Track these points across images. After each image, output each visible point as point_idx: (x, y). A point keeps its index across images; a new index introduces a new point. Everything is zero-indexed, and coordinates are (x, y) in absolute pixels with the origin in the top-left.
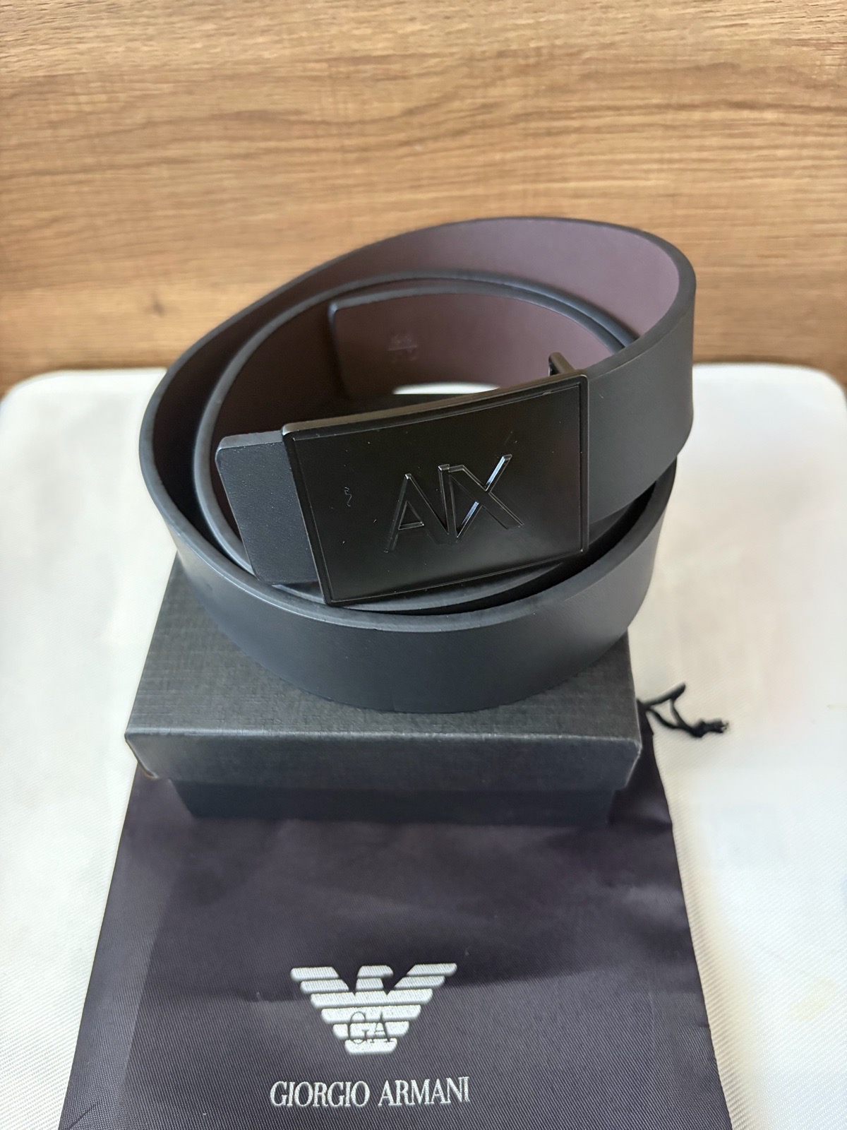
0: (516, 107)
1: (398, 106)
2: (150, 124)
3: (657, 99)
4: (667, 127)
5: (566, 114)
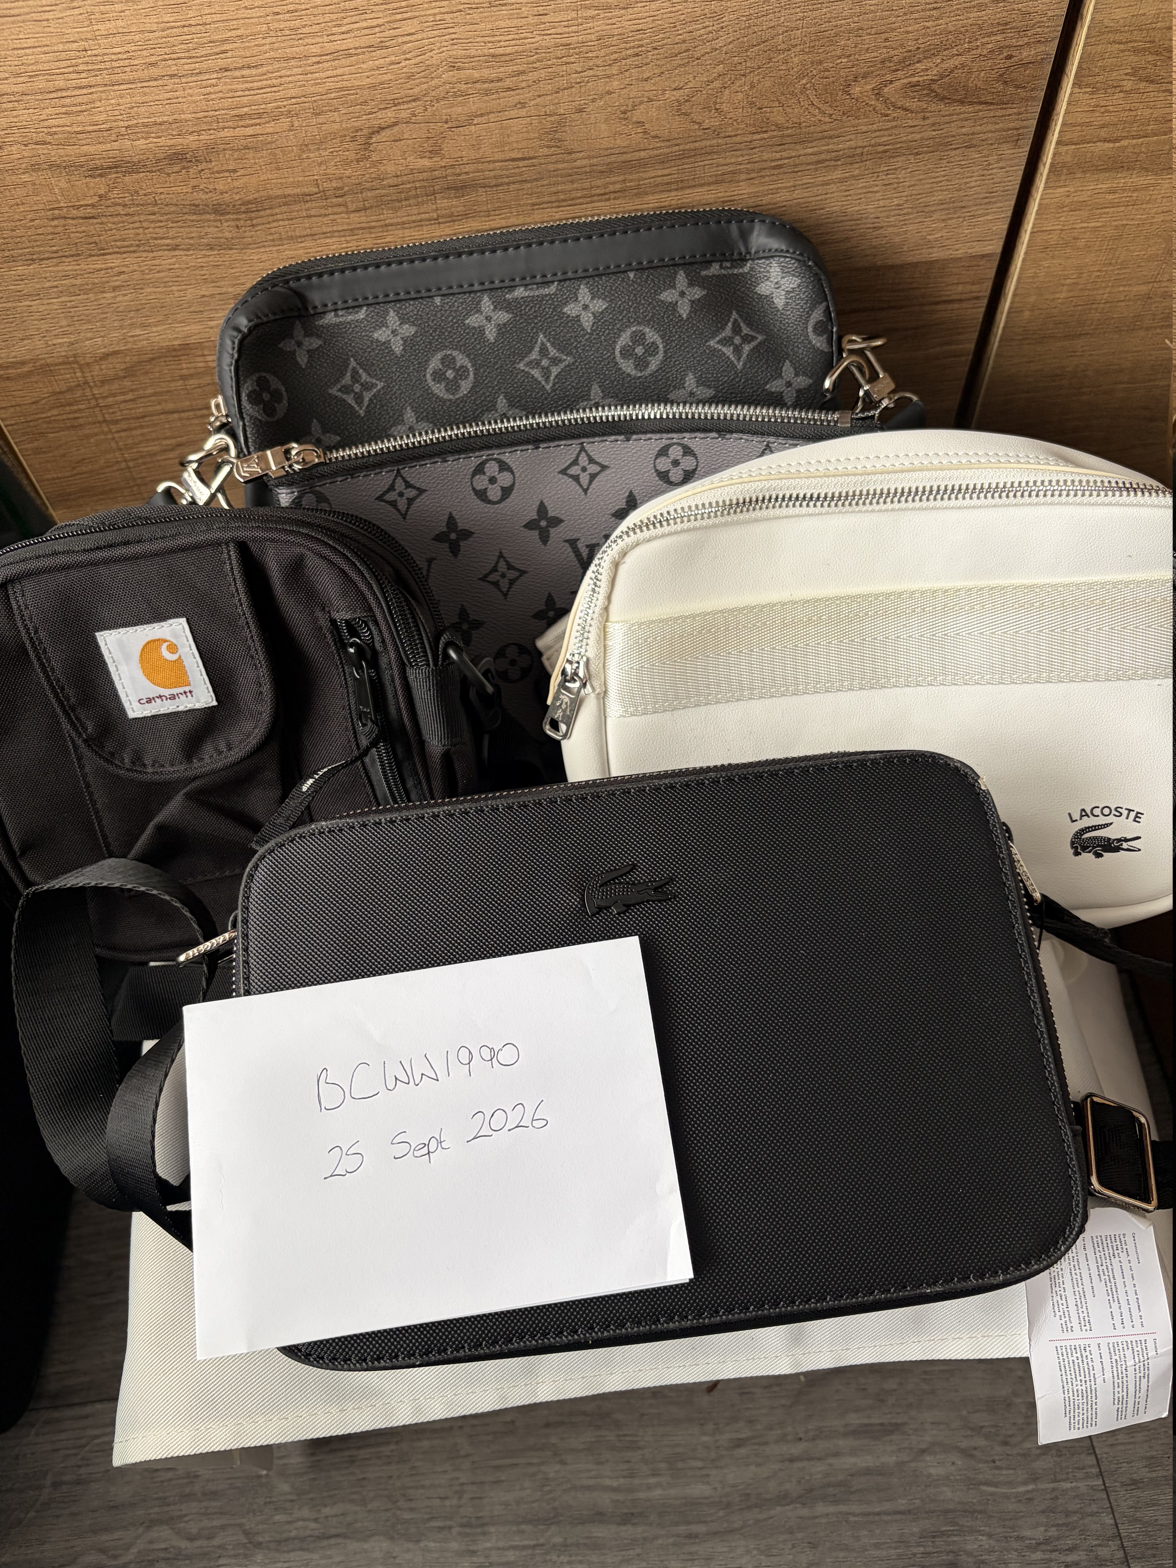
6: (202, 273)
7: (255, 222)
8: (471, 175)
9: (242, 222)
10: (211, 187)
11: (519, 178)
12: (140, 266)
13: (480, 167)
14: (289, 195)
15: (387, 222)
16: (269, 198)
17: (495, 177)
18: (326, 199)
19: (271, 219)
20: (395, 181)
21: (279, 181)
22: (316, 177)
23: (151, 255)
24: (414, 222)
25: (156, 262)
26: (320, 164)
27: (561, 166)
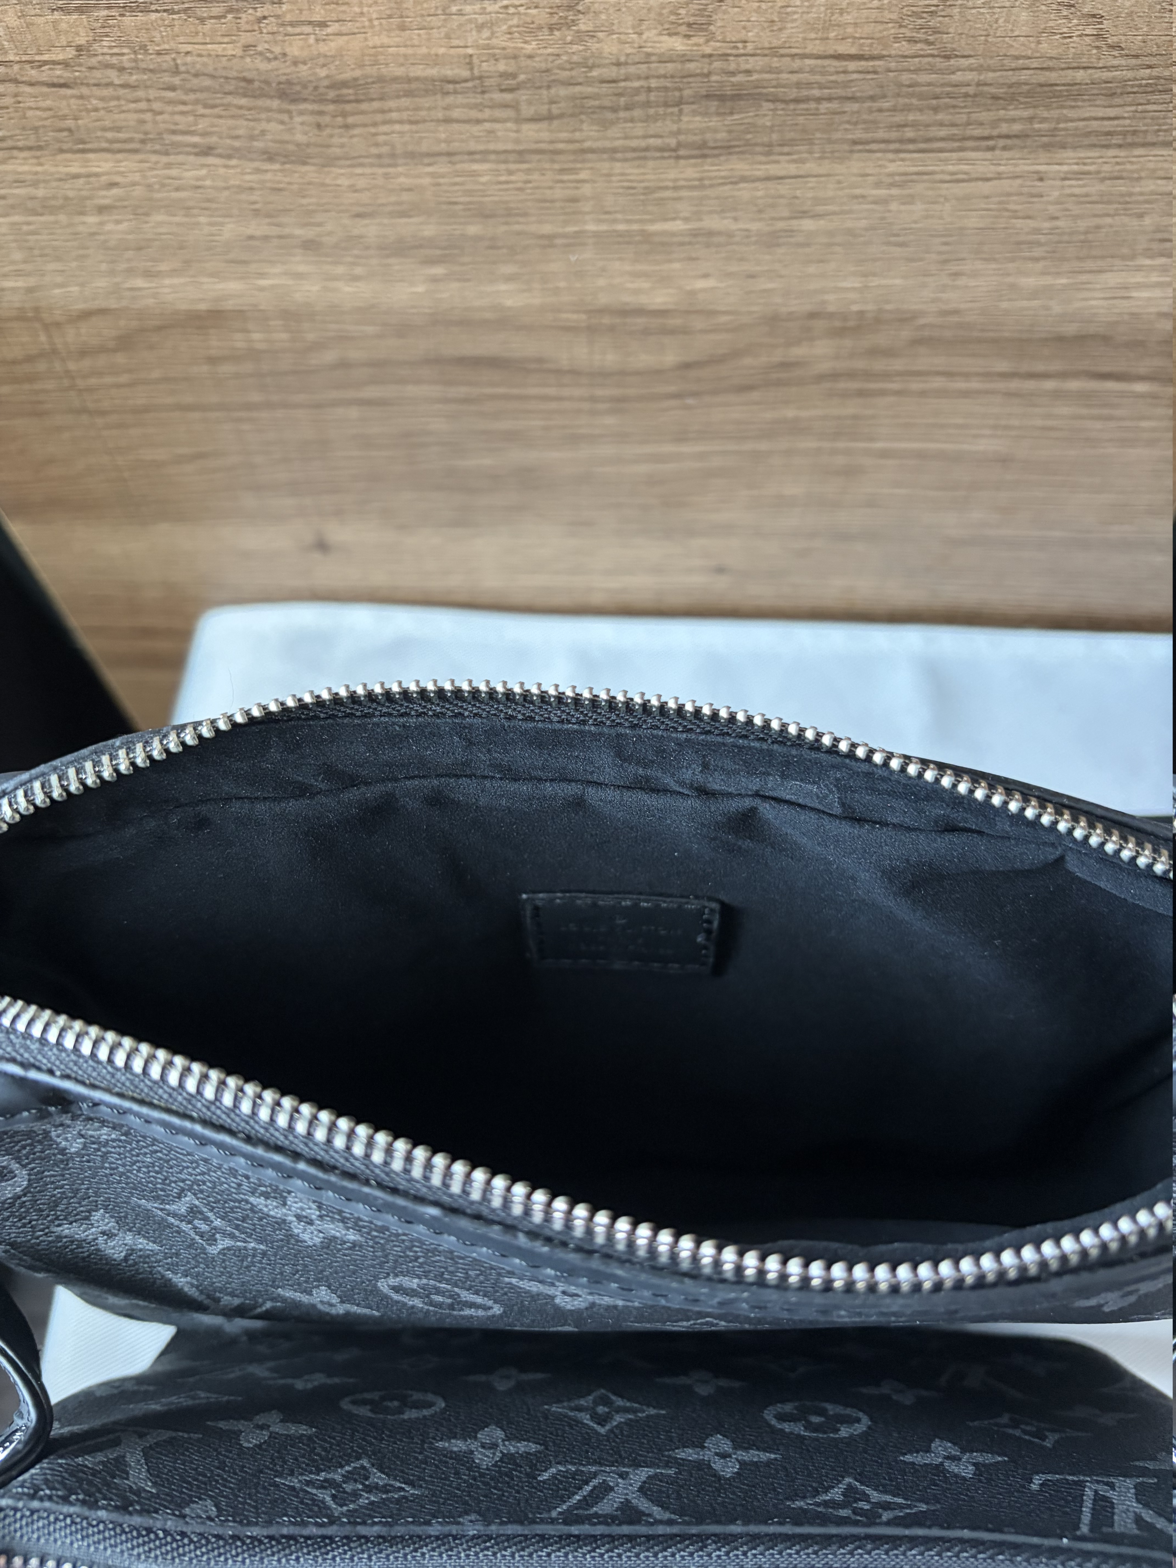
0: (825, 367)
1: (670, 358)
2: (344, 364)
3: (1003, 366)
4: (1009, 394)
5: (886, 376)
6: (254, 198)
7: (350, 120)
8: (755, 77)
9: (327, 119)
10: (277, 50)
11: (840, 92)
12: (144, 177)
13: (775, 62)
14: (417, 79)
15: (587, 144)
16: (381, 79)
17: (798, 85)
18: (483, 92)
19: (379, 117)
20: (612, 72)
21: (402, 50)
22: (470, 51)
23: (164, 159)
24: (634, 150)
25: (174, 172)
26: (480, 27)
27: (924, 78)
